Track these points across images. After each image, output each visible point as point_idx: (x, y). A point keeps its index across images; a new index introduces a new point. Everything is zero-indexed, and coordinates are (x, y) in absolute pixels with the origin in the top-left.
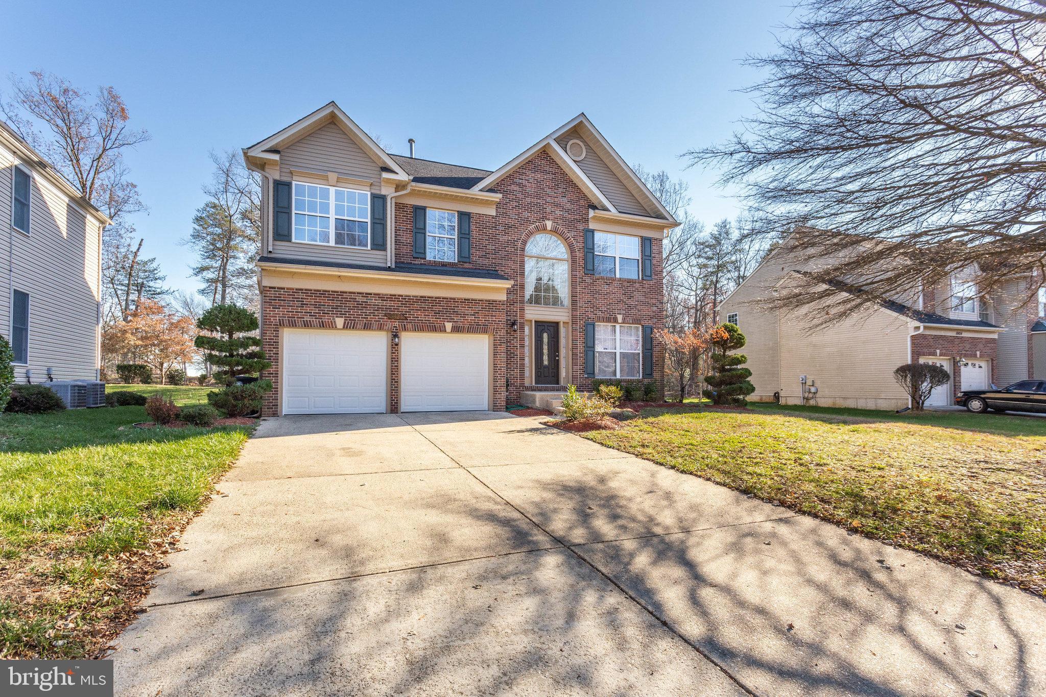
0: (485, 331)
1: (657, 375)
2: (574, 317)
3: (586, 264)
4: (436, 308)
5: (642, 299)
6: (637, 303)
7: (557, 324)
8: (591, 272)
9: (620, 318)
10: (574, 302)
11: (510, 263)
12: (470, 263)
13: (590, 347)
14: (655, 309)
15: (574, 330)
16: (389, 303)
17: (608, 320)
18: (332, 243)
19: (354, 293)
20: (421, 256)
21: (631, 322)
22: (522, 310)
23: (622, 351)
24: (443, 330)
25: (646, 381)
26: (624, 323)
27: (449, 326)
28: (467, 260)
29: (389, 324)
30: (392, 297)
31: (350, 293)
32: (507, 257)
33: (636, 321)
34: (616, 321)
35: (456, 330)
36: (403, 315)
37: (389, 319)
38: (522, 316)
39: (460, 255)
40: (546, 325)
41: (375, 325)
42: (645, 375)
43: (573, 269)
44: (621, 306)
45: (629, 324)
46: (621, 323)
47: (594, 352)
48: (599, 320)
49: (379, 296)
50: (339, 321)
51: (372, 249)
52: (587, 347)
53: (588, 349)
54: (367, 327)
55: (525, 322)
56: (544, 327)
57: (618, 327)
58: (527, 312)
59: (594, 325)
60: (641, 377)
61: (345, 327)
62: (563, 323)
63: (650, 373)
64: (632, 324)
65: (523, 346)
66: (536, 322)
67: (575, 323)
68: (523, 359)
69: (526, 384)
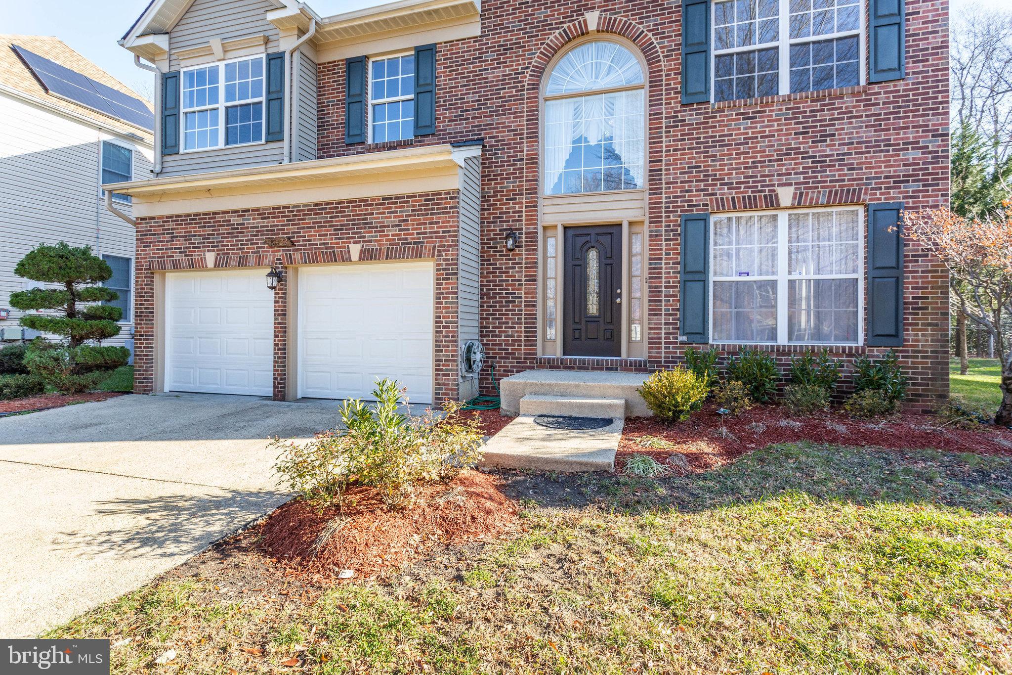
0: (418, 255)
1: (918, 337)
2: (654, 207)
3: (685, 83)
4: (340, 221)
5: (869, 135)
6: (845, 149)
7: (620, 225)
8: (701, 98)
9: (786, 195)
10: (654, 175)
11: (507, 120)
12: (433, 134)
13: (693, 273)
14: (912, 155)
15: (654, 236)
16: (270, 222)
17: (750, 204)
18: (221, 144)
19: (228, 212)
20: (358, 140)
21: (823, 200)
22: (533, 206)
23: (795, 277)
24: (346, 259)
25: (878, 353)
26: (799, 206)
27: (355, 250)
28: (428, 131)
29: (271, 255)
30: (276, 211)
31: (224, 213)
32: (502, 110)
33: (846, 197)
34: (772, 202)
35: (368, 256)
36: (289, 238)
37: (271, 247)
38: (532, 220)
39: (417, 126)
40: (593, 232)
41: (252, 260)
42: (874, 337)
43: (654, 101)
44: (789, 163)
45: (822, 206)
46: (793, 207)
47: (705, 282)
48: (721, 206)
49: (258, 212)
50: (210, 258)
51: (267, 142)
52: (686, 272)
53: (690, 277)
54: (242, 263)
55: (540, 231)
56: (584, 239)
57: (783, 218)
58: (547, 210)
59: (705, 220)
60: (861, 342)
61: (217, 265)
62: (631, 224)
63: (893, 332)
64: (828, 205)
65: (532, 279)
66: (566, 228)
67: (655, 220)
68: (532, 304)
69: (539, 355)
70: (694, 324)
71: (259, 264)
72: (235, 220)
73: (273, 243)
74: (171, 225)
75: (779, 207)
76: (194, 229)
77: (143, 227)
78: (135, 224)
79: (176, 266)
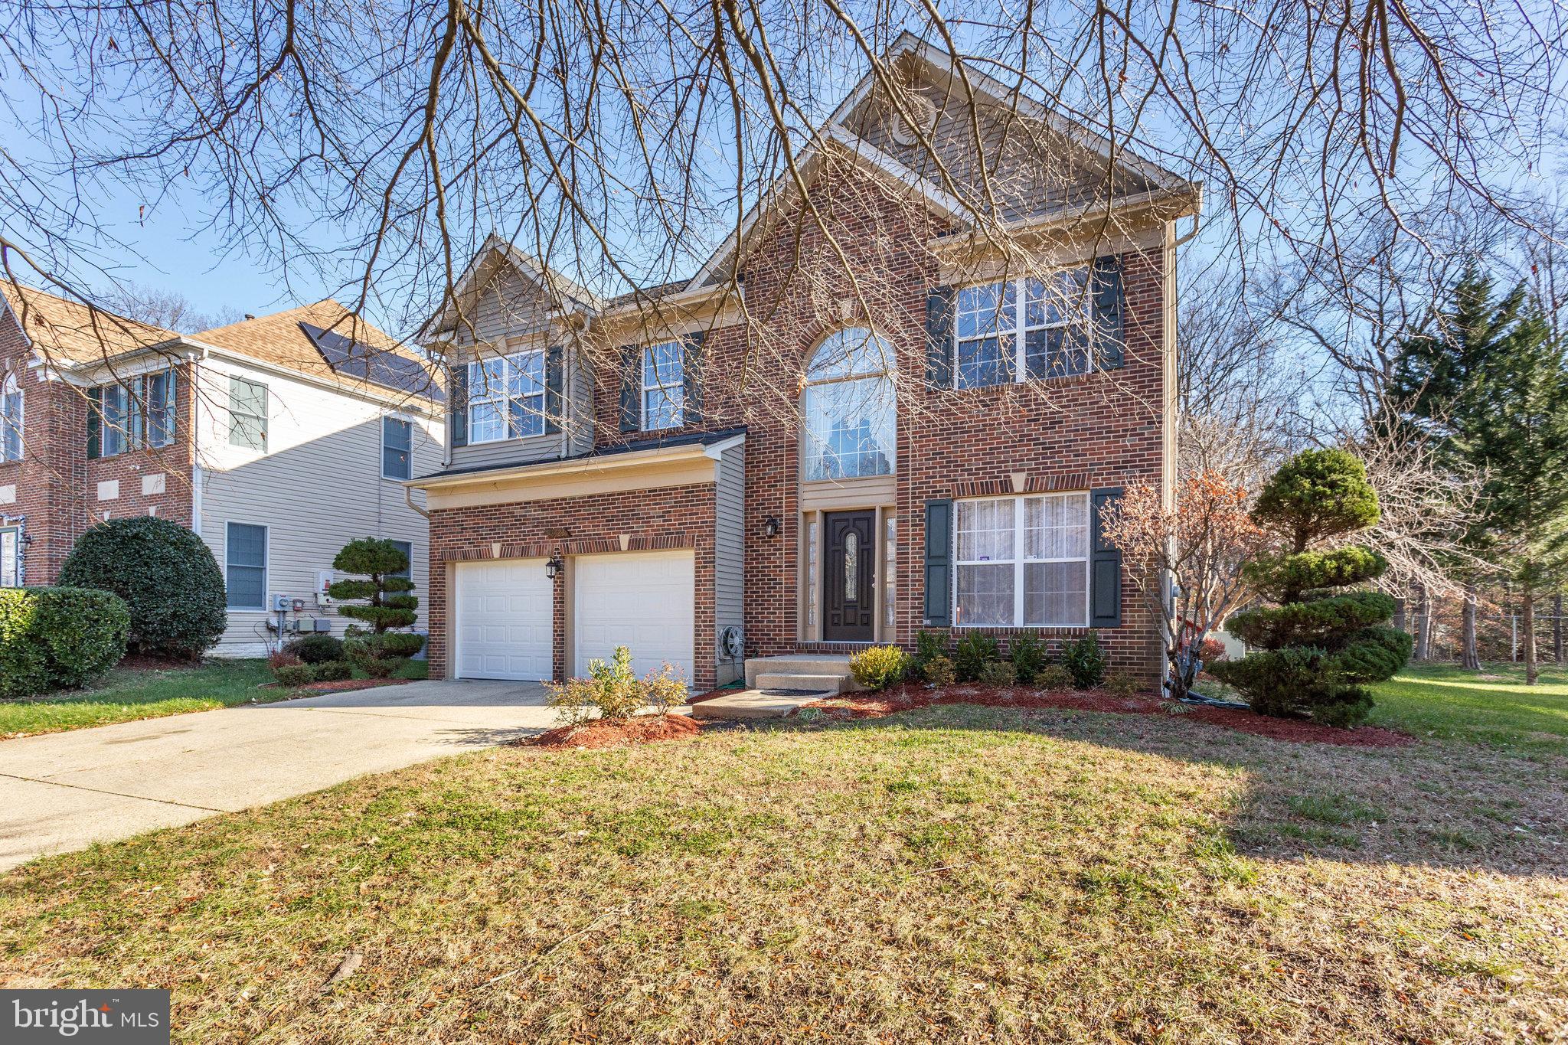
0: (679, 544)
1: (1135, 618)
2: (902, 493)
4: (612, 511)
5: (1091, 422)
6: (1072, 436)
7: (873, 510)
9: (1019, 481)
10: (902, 460)
11: (770, 407)
12: (701, 423)
13: (938, 558)
14: (1130, 441)
15: (902, 522)
16: (550, 513)
17: (987, 490)
18: (505, 436)
19: (512, 504)
20: (634, 426)
21: (1052, 485)
22: (793, 492)
23: (1032, 560)
24: (616, 548)
25: (1102, 633)
26: (1031, 491)
27: (624, 540)
28: (697, 418)
29: (551, 546)
30: (555, 503)
31: (508, 504)
32: (765, 397)
33: (1072, 482)
34: (1007, 488)
35: (636, 545)
36: (566, 529)
37: (550, 537)
38: (793, 506)
39: (686, 412)
40: (850, 517)
41: (533, 551)
42: (1099, 618)
44: (1022, 450)
45: (1051, 491)
46: (1025, 492)
47: (947, 568)
48: (962, 492)
49: (539, 504)
50: (496, 548)
51: (547, 434)
52: (929, 556)
53: (933, 562)
54: (525, 553)
55: (801, 517)
56: (844, 524)
57: (1020, 502)
58: (806, 496)
59: (947, 506)
60: (1088, 625)
61: (502, 556)
62: (884, 509)
63: (1111, 613)
64: (1056, 490)
65: (792, 565)
66: (826, 514)
67: (902, 506)
68: (791, 590)
69: (800, 640)
70: (936, 608)
71: (540, 554)
72: (518, 512)
73: (552, 534)
74: (461, 517)
75: (1012, 492)
76: (481, 521)
77: (436, 519)
78: (429, 516)
79: (466, 557)
